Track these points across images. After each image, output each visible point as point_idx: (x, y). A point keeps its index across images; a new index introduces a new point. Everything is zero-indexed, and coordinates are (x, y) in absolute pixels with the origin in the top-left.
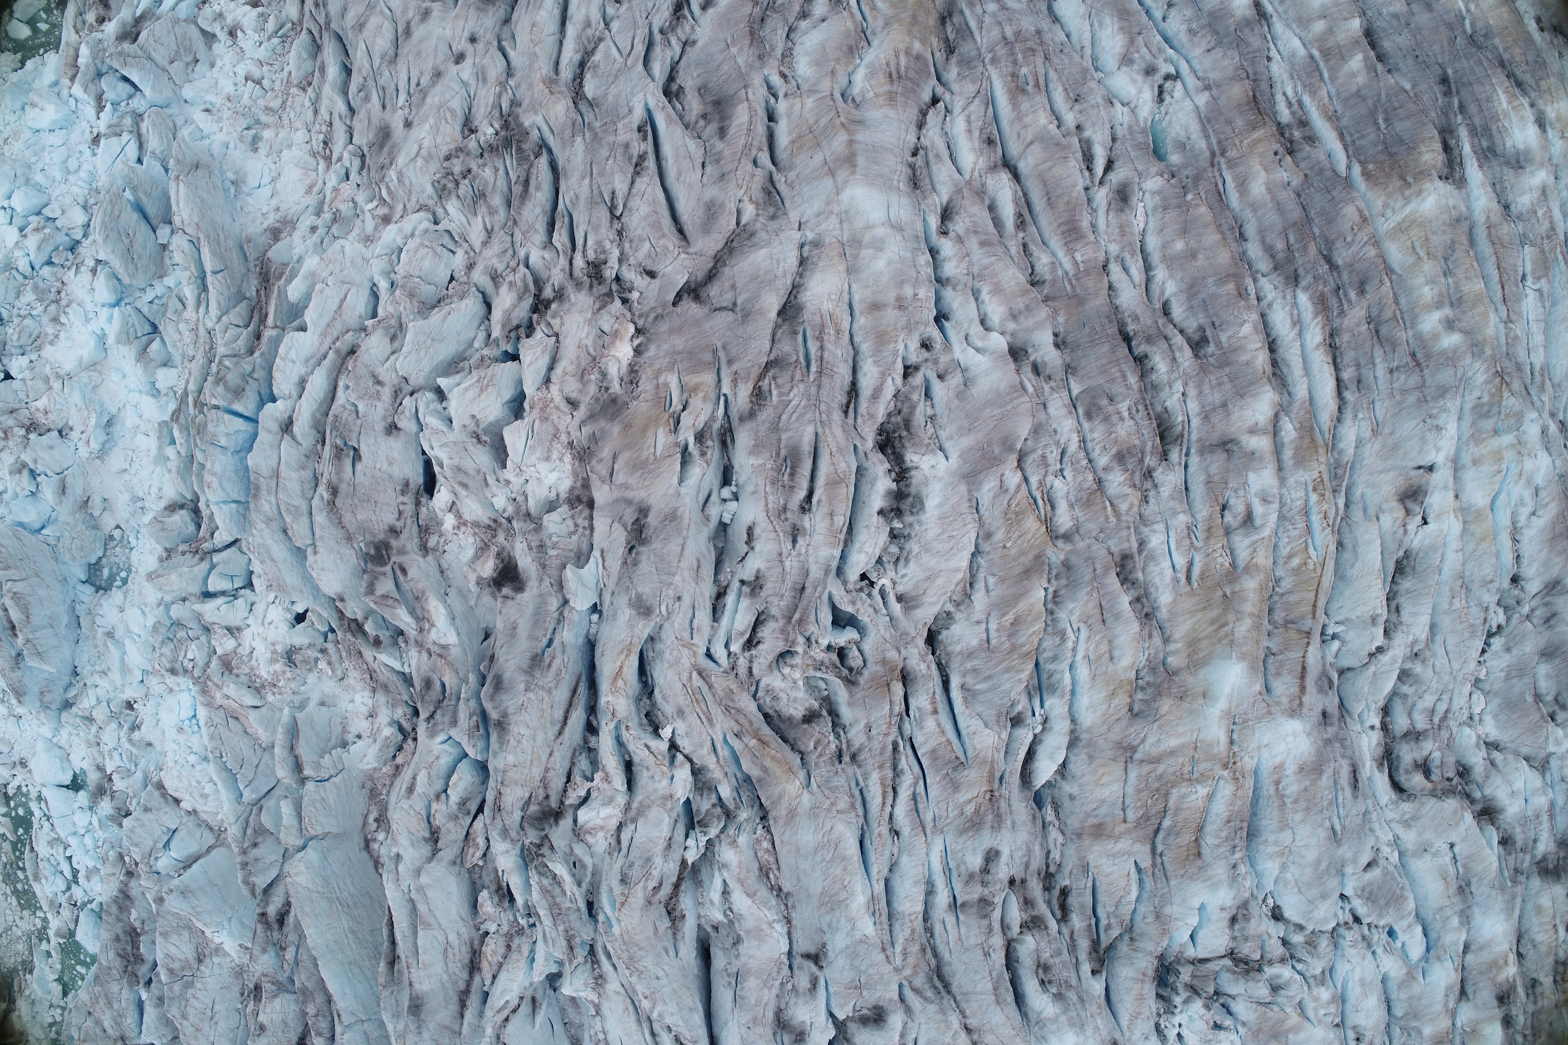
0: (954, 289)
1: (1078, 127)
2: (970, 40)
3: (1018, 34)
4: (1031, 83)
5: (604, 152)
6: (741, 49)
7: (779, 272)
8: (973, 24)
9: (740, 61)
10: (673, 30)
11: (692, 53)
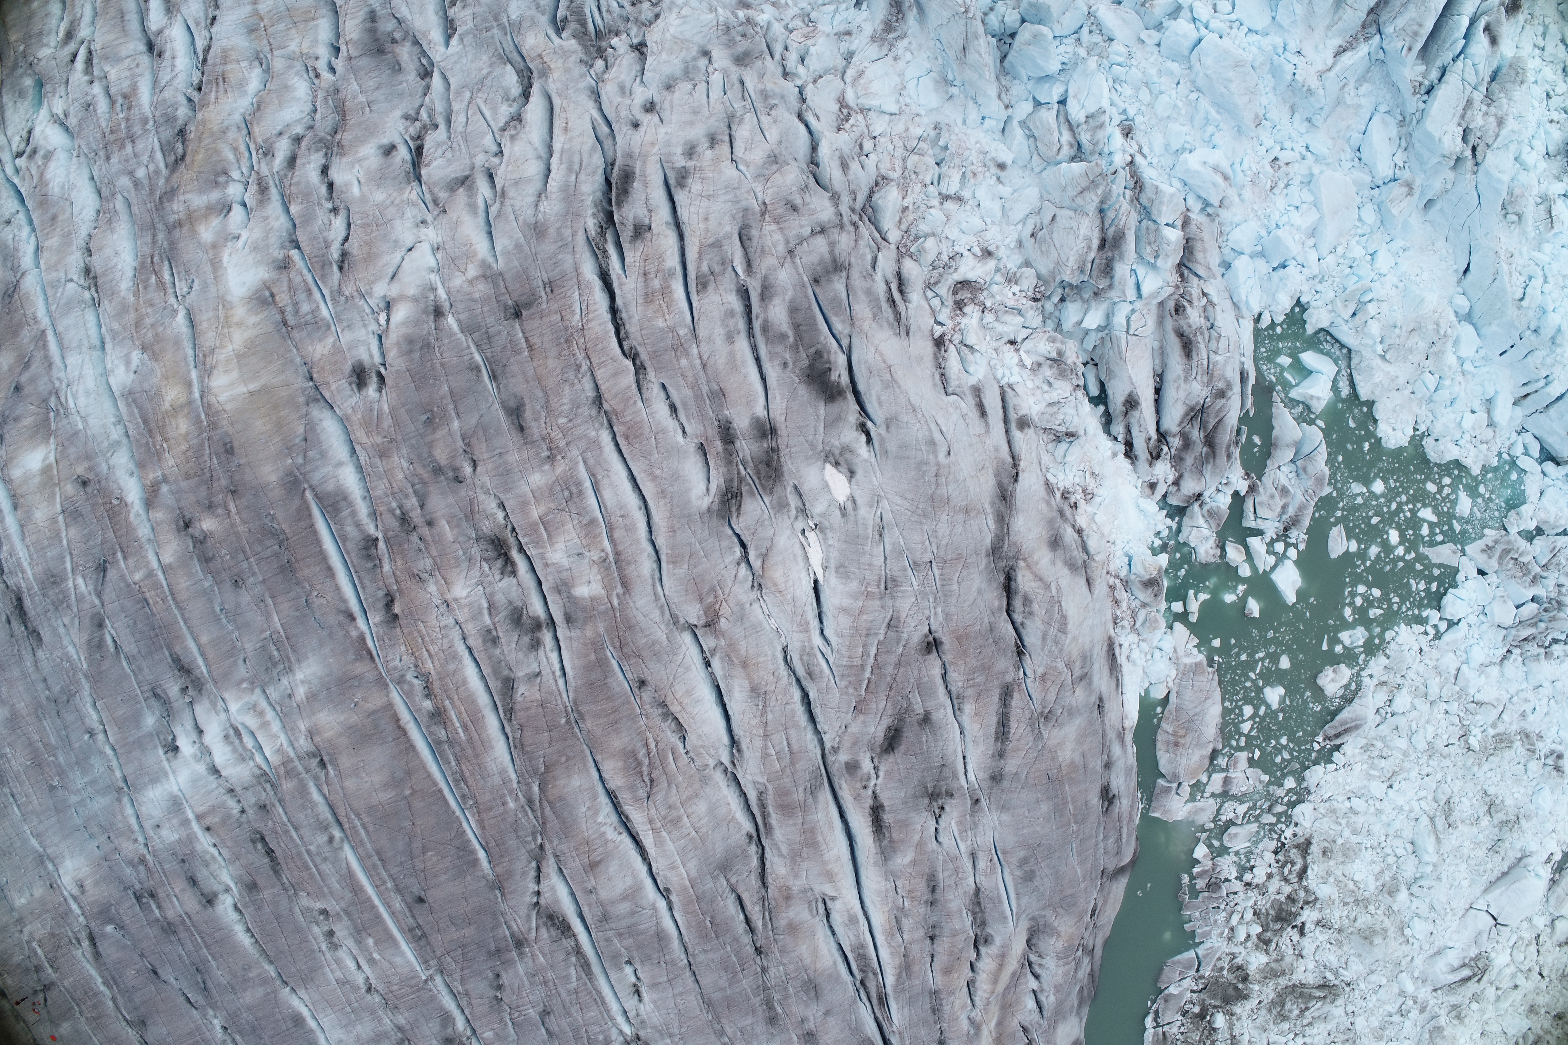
1: (91, 82)
2: (164, 141)
3: (122, 147)
4: (118, 105)
6: (355, 98)
8: (159, 155)
9: (355, 86)
10: (425, 127)
11: (407, 106)
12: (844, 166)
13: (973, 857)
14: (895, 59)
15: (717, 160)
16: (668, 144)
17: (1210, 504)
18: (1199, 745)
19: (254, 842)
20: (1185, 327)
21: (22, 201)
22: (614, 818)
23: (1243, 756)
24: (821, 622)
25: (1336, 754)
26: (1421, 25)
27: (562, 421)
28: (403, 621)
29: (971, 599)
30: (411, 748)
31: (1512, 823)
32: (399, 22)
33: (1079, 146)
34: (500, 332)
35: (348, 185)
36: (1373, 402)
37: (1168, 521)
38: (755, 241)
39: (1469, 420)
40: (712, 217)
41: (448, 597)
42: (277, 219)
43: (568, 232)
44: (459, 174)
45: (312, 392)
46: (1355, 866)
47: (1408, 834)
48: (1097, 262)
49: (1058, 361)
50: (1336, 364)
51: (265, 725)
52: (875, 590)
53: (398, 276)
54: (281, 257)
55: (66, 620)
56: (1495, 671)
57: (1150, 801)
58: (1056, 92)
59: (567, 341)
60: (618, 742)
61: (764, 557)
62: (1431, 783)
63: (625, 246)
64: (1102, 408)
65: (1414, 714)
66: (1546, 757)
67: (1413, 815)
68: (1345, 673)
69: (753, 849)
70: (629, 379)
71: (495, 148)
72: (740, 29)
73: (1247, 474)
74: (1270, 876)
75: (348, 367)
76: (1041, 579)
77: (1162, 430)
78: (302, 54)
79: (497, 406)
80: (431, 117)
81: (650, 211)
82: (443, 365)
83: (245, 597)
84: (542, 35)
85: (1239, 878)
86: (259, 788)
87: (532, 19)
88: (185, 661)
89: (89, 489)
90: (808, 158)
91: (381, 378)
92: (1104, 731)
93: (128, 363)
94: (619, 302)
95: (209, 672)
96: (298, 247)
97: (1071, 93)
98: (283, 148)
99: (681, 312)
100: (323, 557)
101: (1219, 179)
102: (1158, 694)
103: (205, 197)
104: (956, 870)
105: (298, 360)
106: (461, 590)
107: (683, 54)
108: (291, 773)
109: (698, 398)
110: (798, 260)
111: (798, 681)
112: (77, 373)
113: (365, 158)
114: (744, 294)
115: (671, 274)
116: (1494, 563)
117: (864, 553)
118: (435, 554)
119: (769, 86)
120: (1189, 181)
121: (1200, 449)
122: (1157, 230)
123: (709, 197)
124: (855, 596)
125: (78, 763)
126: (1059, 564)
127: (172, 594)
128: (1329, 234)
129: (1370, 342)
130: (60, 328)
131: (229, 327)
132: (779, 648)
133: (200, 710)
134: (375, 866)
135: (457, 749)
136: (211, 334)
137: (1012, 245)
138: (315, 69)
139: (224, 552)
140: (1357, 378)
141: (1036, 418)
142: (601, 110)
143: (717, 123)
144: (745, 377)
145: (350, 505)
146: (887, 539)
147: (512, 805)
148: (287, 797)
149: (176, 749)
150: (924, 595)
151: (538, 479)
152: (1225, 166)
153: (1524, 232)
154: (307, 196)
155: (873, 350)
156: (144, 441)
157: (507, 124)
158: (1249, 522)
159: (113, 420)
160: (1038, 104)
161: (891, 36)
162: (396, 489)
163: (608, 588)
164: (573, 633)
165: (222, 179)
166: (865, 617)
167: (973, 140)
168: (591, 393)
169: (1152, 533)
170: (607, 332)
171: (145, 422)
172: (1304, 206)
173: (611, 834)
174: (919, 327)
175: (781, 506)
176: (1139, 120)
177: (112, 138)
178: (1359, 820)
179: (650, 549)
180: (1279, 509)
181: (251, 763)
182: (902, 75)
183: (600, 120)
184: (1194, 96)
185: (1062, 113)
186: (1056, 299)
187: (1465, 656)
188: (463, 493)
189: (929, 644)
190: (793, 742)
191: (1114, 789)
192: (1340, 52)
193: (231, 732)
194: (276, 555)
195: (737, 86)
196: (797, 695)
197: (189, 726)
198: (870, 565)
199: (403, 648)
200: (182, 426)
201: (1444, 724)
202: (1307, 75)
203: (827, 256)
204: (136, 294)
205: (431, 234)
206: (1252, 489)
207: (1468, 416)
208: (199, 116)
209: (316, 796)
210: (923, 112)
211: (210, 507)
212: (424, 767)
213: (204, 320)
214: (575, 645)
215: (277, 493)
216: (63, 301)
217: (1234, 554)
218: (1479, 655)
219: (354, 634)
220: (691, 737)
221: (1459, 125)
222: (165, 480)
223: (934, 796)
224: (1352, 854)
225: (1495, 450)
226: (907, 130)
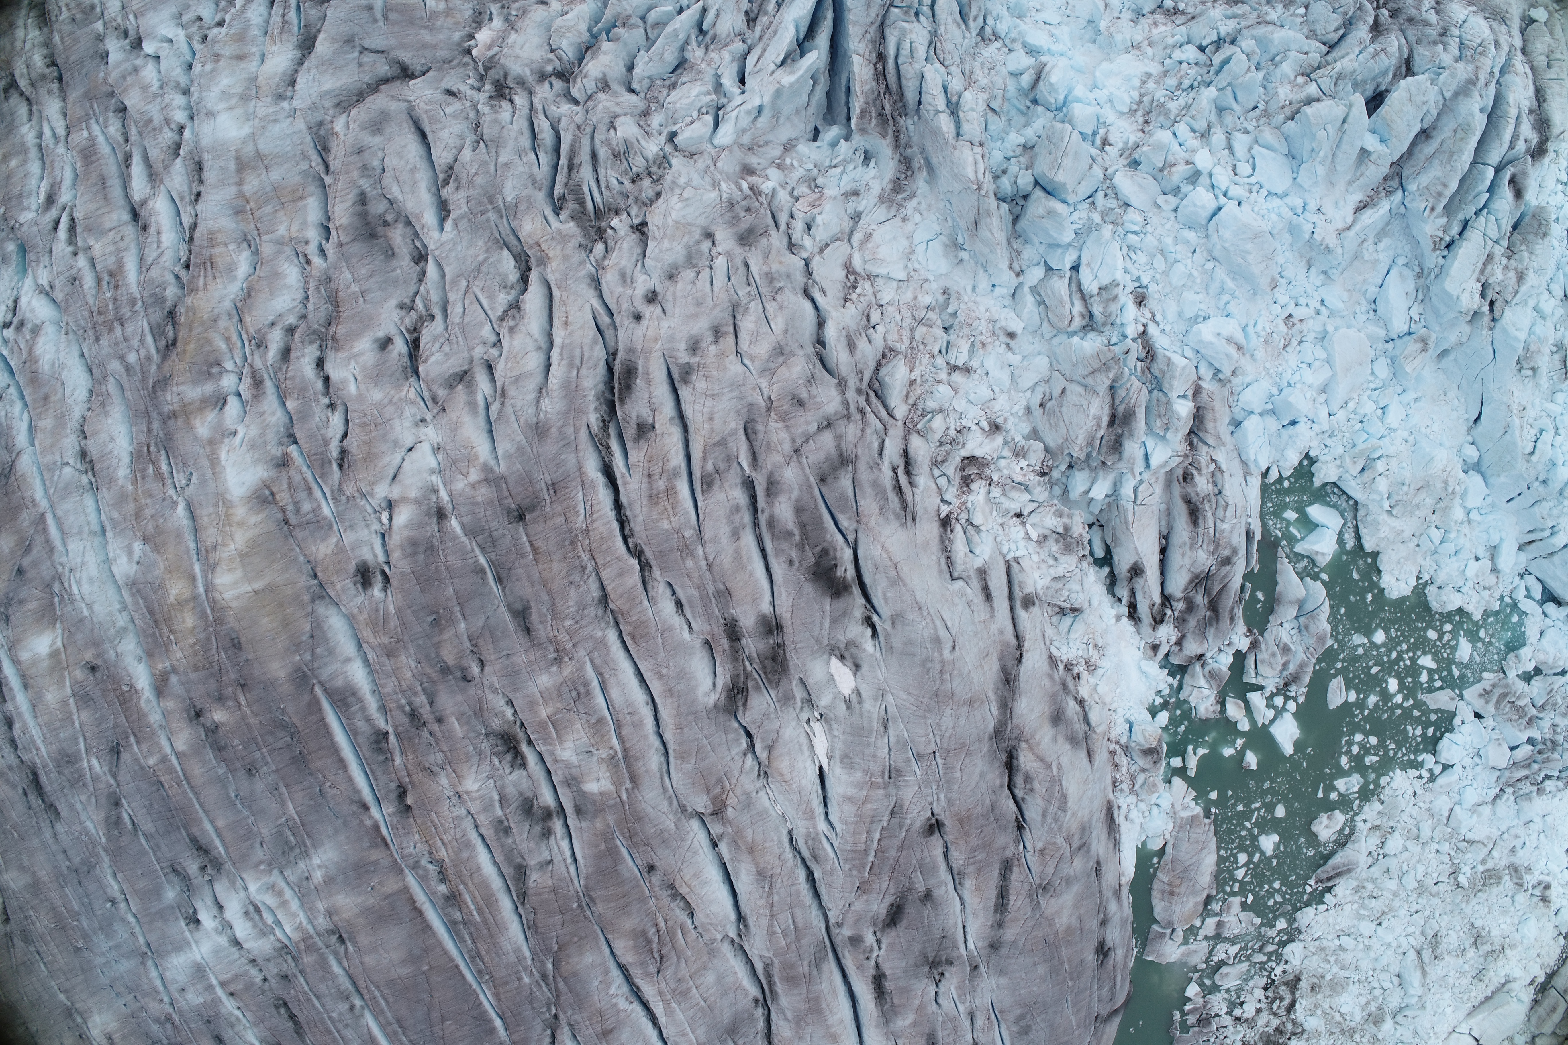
0: (178, 84)
1: (76, 254)
2: (153, 324)
3: (111, 330)
4: (105, 283)
5: (479, 180)
6: (348, 287)
7: (313, 71)
8: (149, 339)
9: (348, 276)
10: (421, 317)
11: (402, 294)
12: (851, 346)
13: (972, 1016)
14: (904, 220)
15: (722, 355)
16: (671, 339)
17: (1211, 665)
18: (1194, 893)
19: (277, 1007)
20: (1193, 495)
21: (12, 372)
22: (625, 989)
23: (1236, 901)
24: (826, 805)
25: (1327, 895)
26: (1445, 186)
27: (568, 623)
28: (416, 812)
29: (973, 784)
30: (427, 928)
31: (1497, 953)
32: (391, 202)
33: (1091, 315)
34: (504, 535)
35: (345, 381)
36: (1378, 553)
37: (1170, 679)
38: (761, 435)
39: (1473, 568)
40: (717, 417)
41: (460, 789)
42: (274, 414)
43: (570, 430)
44: (458, 369)
45: (317, 590)
46: (1342, 999)
47: (1394, 969)
48: (1106, 438)
49: (1064, 536)
50: (1342, 516)
51: (284, 904)
52: (879, 780)
53: (399, 477)
54: (279, 454)
55: (83, 798)
56: (1487, 810)
57: (1144, 945)
58: (1069, 259)
59: (572, 543)
60: (629, 924)
61: (770, 749)
62: (1419, 919)
63: (629, 444)
64: (1106, 570)
65: (1406, 855)
66: (1534, 887)
67: (1401, 951)
68: (1340, 818)
69: (759, 1012)
70: (635, 578)
71: (493, 338)
72: (744, 203)
73: (1250, 631)
74: (1259, 1011)
75: (352, 567)
76: (1042, 760)
77: (1166, 593)
78: (291, 239)
79: (503, 608)
80: (427, 307)
81: (654, 411)
82: (447, 568)
83: (259, 786)
84: (540, 218)
85: (1229, 1013)
86: (280, 960)
87: (529, 199)
88: (203, 841)
89: (98, 675)
90: (815, 337)
91: (386, 578)
92: (1101, 893)
93: (130, 553)
94: (623, 499)
95: (227, 852)
96: (295, 442)
97: (1084, 261)
98: (276, 339)
99: (687, 513)
100: (335, 750)
101: (1232, 350)
102: (1155, 845)
103: (199, 390)
104: (955, 1029)
105: (302, 558)
106: (471, 784)
107: (685, 240)
108: (311, 948)
109: (704, 598)
110: (804, 460)
111: (803, 860)
112: (79, 560)
113: (360, 354)
114: (749, 485)
115: (676, 473)
116: (1491, 708)
117: (869, 745)
118: (445, 749)
119: (775, 267)
120: (1202, 351)
121: (1203, 612)
122: (1168, 403)
123: (713, 396)
124: (860, 786)
125: (101, 928)
126: (1061, 740)
127: (187, 779)
128: (1340, 392)
129: (1378, 498)
130: (59, 513)
131: (230, 525)
132: (785, 832)
133: (220, 888)
134: (395, 1033)
135: (473, 929)
136: (212, 531)
137: (1021, 413)
138: (305, 255)
139: (236, 742)
140: (1363, 531)
141: (1041, 593)
142: (601, 297)
143: (721, 314)
144: (751, 574)
145: (360, 700)
146: (891, 732)
147: (526, 980)
148: (308, 970)
149: (198, 921)
150: (927, 783)
151: (545, 680)
152: (1239, 337)
153: (1538, 385)
154: (303, 390)
155: (879, 547)
156: (150, 632)
157: (505, 312)
158: (1250, 678)
159: (118, 606)
160: (1049, 269)
161: (900, 197)
162: (405, 687)
163: (617, 784)
164: (584, 825)
165: (215, 370)
166: (869, 806)
167: (982, 309)
168: (597, 594)
169: (1153, 692)
170: (611, 532)
171: (151, 612)
172: (1317, 363)
173: (622, 1004)
174: (925, 509)
175: (787, 699)
176: (1153, 288)
177: (101, 319)
178: (1347, 957)
179: (657, 743)
180: (1280, 667)
181: (272, 938)
182: (910, 237)
183: (601, 310)
184: (1210, 265)
185: (1074, 281)
186: (1063, 467)
187: (1458, 797)
188: (472, 692)
189: (931, 826)
190: (799, 919)
191: (1109, 943)
192: (1362, 207)
193: (251, 908)
194: (289, 746)
195: (742, 270)
196: (802, 874)
197: (210, 901)
198: (874, 756)
199: (417, 837)
200: (188, 620)
201: (1434, 863)
202: (1326, 234)
203: (833, 451)
204: (134, 482)
205: (431, 434)
206: (1254, 645)
207: (1473, 564)
208: (189, 300)
209: (336, 968)
210: (931, 278)
211: (221, 699)
212: (440, 945)
213: (205, 513)
214: (585, 835)
215: (287, 688)
216: (61, 486)
217: (1234, 710)
218: (1471, 796)
219: (368, 823)
220: (699, 917)
221: (1478, 280)
222: (174, 670)
223: (934, 964)
224: (1339, 988)
225: (1497, 595)
226: (915, 298)
